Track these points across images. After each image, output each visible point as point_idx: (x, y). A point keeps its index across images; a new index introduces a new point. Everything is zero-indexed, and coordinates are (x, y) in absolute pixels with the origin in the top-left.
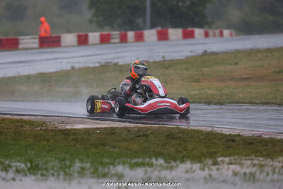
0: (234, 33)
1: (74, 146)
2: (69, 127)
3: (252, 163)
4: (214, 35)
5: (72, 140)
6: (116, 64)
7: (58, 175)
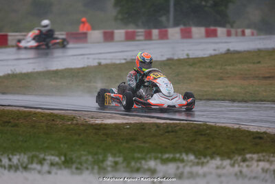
0: (255, 32)
2: (99, 121)
4: (236, 35)
5: (103, 134)
7: (93, 169)
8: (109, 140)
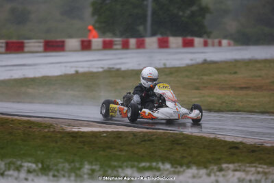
0: (232, 42)
1: (83, 148)
2: (75, 129)
3: (256, 170)
4: (213, 45)
5: (80, 142)
6: (118, 70)
7: (69, 176)
8: (86, 148)
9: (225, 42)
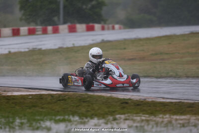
0: (122, 26)
1: (14, 107)
2: (9, 94)
3: (141, 118)
4: (108, 29)
5: (12, 103)
6: (40, 50)
7: (5, 128)
8: (17, 107)
9: (117, 26)
